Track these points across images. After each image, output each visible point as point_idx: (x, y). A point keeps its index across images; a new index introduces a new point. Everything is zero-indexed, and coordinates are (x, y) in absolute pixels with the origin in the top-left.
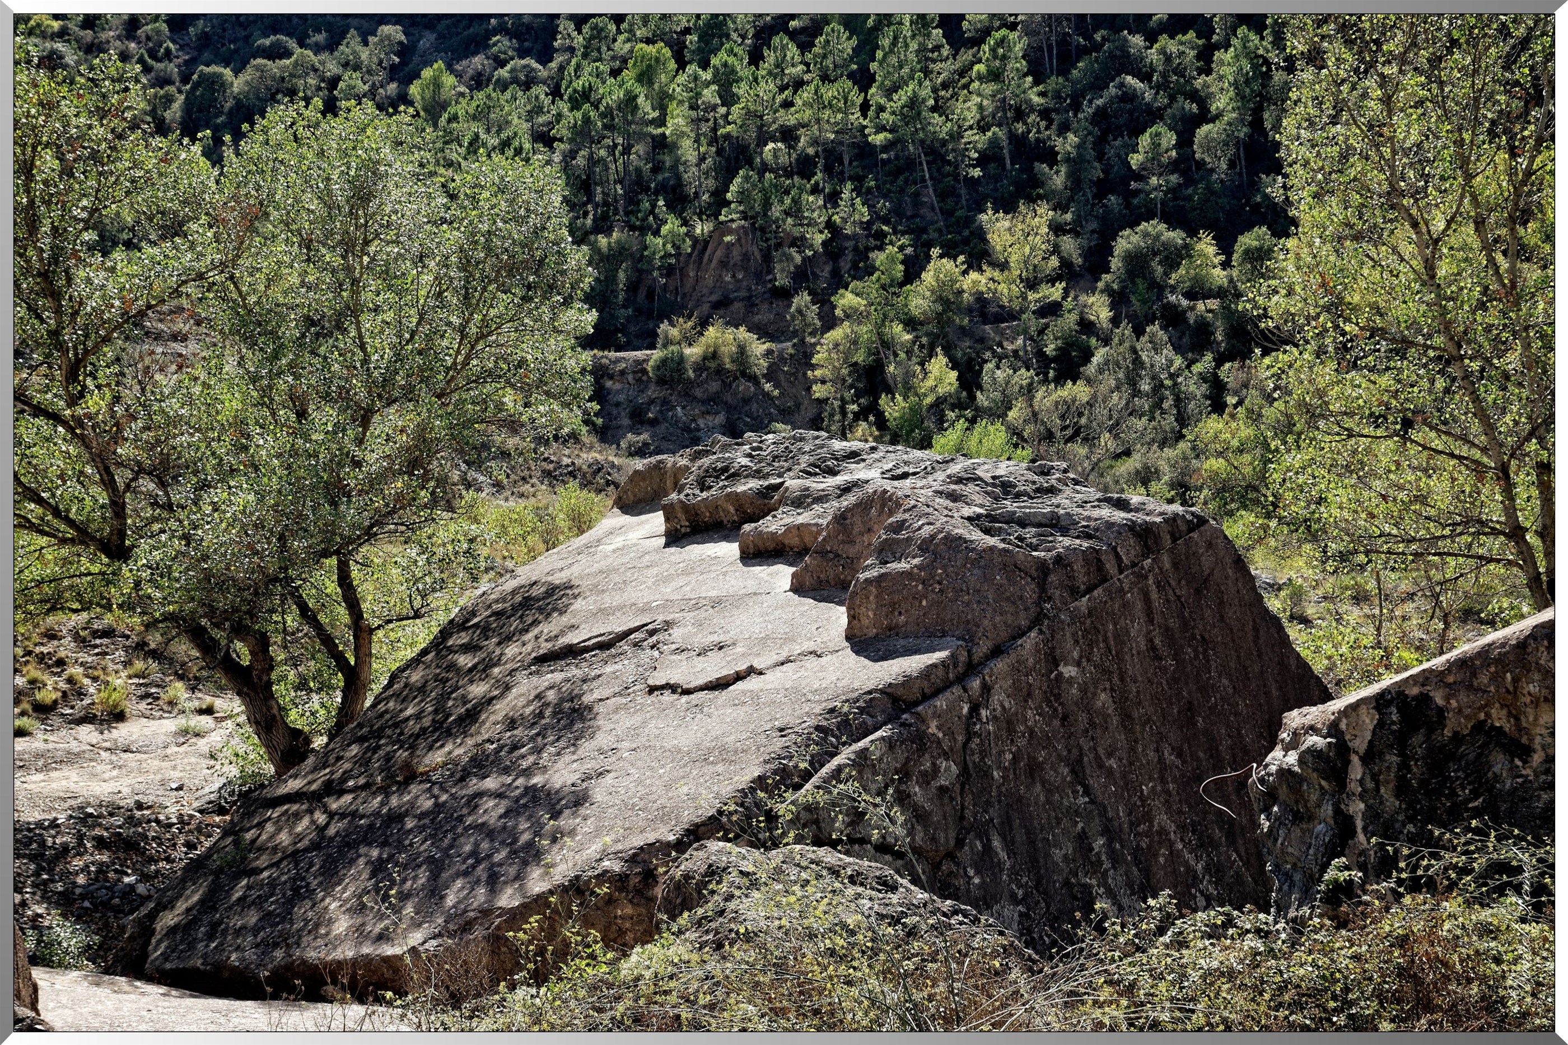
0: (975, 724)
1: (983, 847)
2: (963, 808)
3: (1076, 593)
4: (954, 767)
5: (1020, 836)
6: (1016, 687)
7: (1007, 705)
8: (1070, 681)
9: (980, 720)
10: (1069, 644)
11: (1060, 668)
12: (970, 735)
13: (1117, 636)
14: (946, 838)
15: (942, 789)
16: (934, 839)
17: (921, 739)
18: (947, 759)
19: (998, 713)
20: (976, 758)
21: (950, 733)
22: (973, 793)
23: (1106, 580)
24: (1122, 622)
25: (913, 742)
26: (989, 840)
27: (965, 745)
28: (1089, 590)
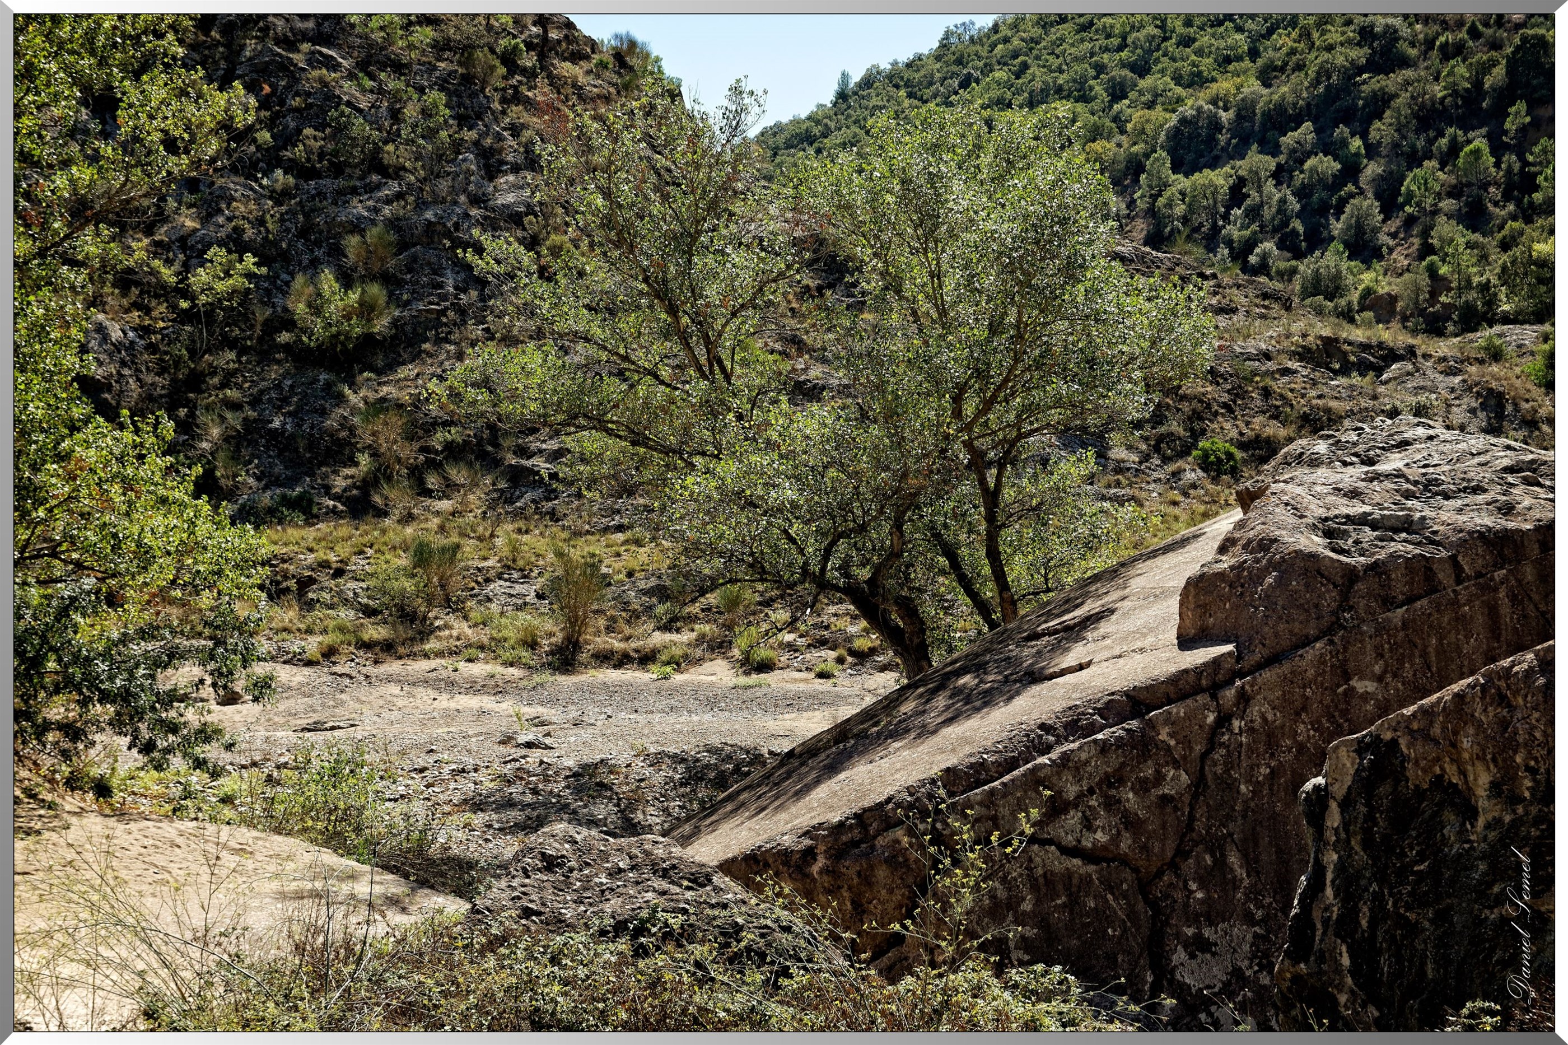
0: (1223, 734)
1: (1215, 861)
2: (1192, 818)
3: (1388, 603)
4: (1184, 777)
5: (1267, 856)
6: (1286, 700)
7: (1270, 717)
8: (1365, 697)
9: (1231, 731)
10: (1370, 656)
11: (1353, 683)
12: (1212, 744)
13: (1440, 651)
14: (1163, 850)
15: (1165, 799)
16: (1145, 848)
17: (1145, 745)
18: (1177, 768)
19: (1257, 725)
20: (1219, 770)
21: (1186, 742)
22: (1208, 805)
23: (1437, 591)
24: (1452, 637)
25: (1133, 748)
26: (1224, 856)
27: (1204, 756)
28: (1410, 600)
